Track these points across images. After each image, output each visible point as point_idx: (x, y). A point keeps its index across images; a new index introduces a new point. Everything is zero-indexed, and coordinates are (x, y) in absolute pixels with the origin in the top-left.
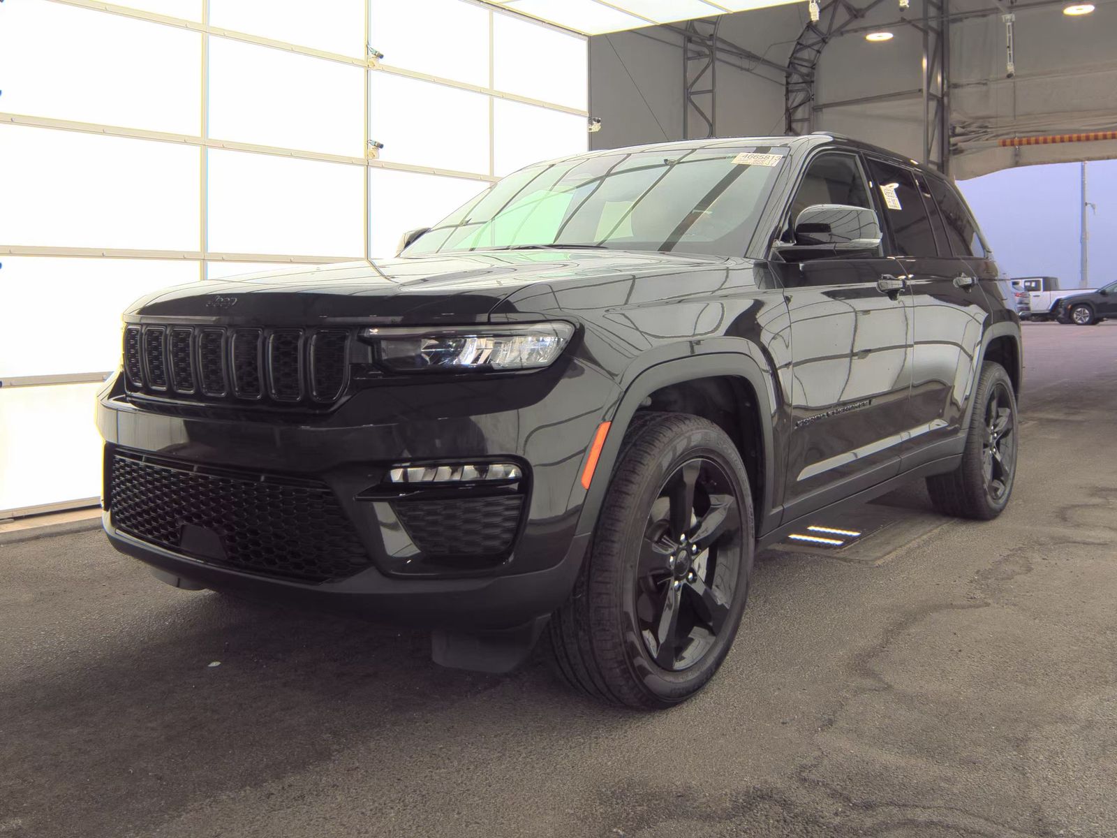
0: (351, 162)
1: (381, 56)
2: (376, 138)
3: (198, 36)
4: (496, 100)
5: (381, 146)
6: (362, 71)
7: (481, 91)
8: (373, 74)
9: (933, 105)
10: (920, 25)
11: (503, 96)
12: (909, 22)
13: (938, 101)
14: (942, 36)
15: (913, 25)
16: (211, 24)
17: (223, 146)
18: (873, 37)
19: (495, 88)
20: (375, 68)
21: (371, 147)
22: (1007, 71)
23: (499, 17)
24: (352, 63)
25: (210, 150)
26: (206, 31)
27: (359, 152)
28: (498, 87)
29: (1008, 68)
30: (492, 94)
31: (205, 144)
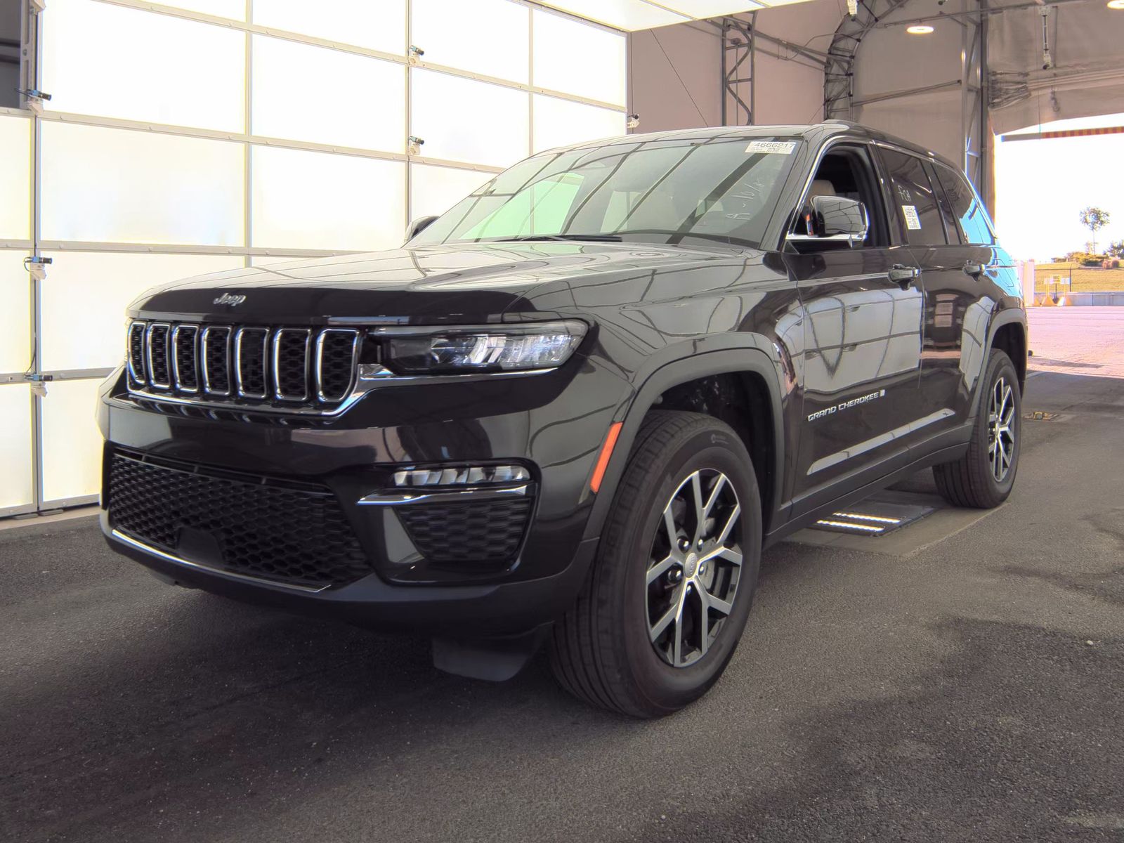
0: (393, 158)
1: (422, 53)
2: (416, 134)
3: (243, 34)
4: (535, 97)
5: (422, 142)
6: (403, 68)
7: (520, 88)
8: (414, 71)
9: (972, 97)
10: (959, 19)
11: (543, 92)
12: (948, 16)
13: (977, 92)
14: (981, 28)
15: (952, 18)
16: (255, 23)
17: (266, 142)
18: (914, 30)
19: (535, 84)
20: (416, 64)
21: (412, 143)
22: (1044, 62)
23: (538, 14)
24: (393, 59)
25: (254, 147)
26: (250, 30)
27: (400, 148)
28: (537, 83)
29: (1045, 59)
30: (531, 90)
31: (249, 141)
